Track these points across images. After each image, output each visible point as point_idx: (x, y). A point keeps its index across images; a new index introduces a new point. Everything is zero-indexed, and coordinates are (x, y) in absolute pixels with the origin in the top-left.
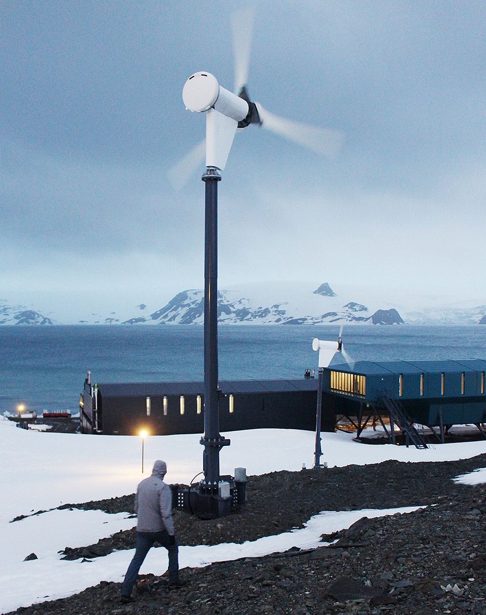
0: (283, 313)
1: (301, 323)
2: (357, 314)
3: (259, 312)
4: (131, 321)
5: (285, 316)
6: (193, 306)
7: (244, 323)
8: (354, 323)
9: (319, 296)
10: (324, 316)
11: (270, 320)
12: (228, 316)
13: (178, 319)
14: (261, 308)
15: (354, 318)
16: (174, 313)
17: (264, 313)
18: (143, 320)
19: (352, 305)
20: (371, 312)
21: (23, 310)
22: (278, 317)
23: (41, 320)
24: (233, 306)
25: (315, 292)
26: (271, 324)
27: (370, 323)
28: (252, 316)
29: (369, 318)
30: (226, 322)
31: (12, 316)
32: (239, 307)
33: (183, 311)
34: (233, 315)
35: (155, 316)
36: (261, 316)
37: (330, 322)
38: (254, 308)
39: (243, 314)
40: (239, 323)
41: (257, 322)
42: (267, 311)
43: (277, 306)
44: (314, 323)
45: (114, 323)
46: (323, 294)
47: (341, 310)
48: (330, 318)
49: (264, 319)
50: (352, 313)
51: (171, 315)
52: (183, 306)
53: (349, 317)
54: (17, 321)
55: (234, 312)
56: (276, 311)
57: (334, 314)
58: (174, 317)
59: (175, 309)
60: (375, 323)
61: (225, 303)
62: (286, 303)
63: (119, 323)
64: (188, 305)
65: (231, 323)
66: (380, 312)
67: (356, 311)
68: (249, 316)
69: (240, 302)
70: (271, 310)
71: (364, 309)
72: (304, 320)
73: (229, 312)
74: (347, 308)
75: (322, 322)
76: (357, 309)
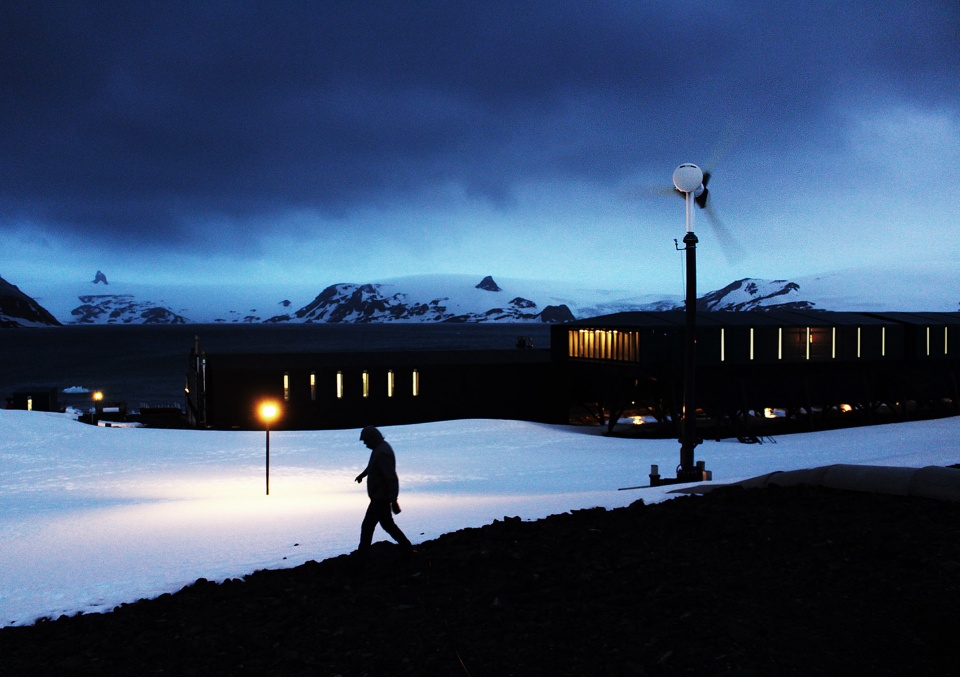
0: (443, 309)
1: (462, 321)
2: (525, 311)
3: (416, 308)
4: (273, 319)
5: (445, 313)
6: (342, 302)
7: (400, 321)
8: (521, 321)
9: (481, 291)
10: (489, 313)
11: (429, 317)
12: (381, 314)
13: (327, 317)
14: (418, 304)
15: (522, 315)
16: (322, 310)
17: (422, 309)
18: (286, 317)
19: (518, 301)
20: (541, 307)
21: (152, 307)
22: (437, 314)
23: (172, 318)
24: (387, 303)
25: (477, 287)
26: (430, 322)
27: (538, 321)
28: (409, 313)
29: (537, 315)
30: (380, 320)
31: (138, 314)
32: (393, 303)
33: (331, 308)
34: (387, 312)
35: (300, 314)
36: (419, 313)
37: (496, 319)
38: (411, 304)
39: (398, 310)
40: (394, 321)
41: (415, 320)
42: (425, 308)
43: (436, 302)
44: (478, 320)
45: (254, 321)
46: (487, 289)
47: (506, 306)
48: (494, 315)
49: (422, 317)
50: (519, 309)
51: (318, 312)
52: (332, 302)
53: (516, 314)
54: (144, 320)
55: (389, 309)
56: (434, 308)
57: (499, 311)
58: (321, 316)
59: (323, 306)
60: (544, 320)
61: (379, 298)
62: (446, 299)
63: (260, 321)
64: (338, 301)
65: (386, 321)
66: (549, 308)
67: (523, 307)
68: (406, 313)
69: (395, 297)
70: (430, 306)
71: (531, 304)
72: (467, 317)
73: (383, 309)
74: (513, 304)
75: (486, 319)
76: (524, 304)
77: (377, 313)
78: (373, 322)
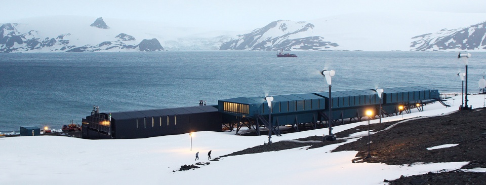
0: (67, 42)
1: (82, 51)
2: (127, 43)
3: (47, 42)
5: (68, 45)
7: (35, 51)
8: (125, 50)
9: (95, 28)
10: (101, 45)
11: (57, 48)
12: (19, 46)
14: (48, 38)
15: (125, 46)
17: (51, 42)
19: (122, 36)
20: (138, 41)
22: (62, 46)
24: (24, 37)
25: (92, 25)
26: (57, 51)
27: (137, 50)
28: (41, 45)
29: (137, 46)
30: (19, 50)
32: (30, 38)
34: (24, 45)
36: (48, 45)
37: (106, 49)
38: (42, 39)
39: (33, 43)
40: (30, 51)
41: (46, 50)
42: (53, 41)
43: (61, 37)
44: (94, 50)
46: (99, 27)
47: (113, 40)
48: (105, 46)
49: (51, 48)
50: (123, 42)
53: (121, 45)
55: (25, 42)
56: (61, 41)
57: (109, 43)
60: (141, 49)
61: (17, 34)
62: (69, 34)
65: (24, 51)
66: (145, 41)
67: (126, 40)
68: (39, 45)
69: (30, 33)
70: (57, 40)
71: (132, 39)
72: (85, 48)
73: (20, 42)
74: (118, 38)
75: (99, 49)
76: (127, 38)
77: (16, 45)
78: (13, 52)
